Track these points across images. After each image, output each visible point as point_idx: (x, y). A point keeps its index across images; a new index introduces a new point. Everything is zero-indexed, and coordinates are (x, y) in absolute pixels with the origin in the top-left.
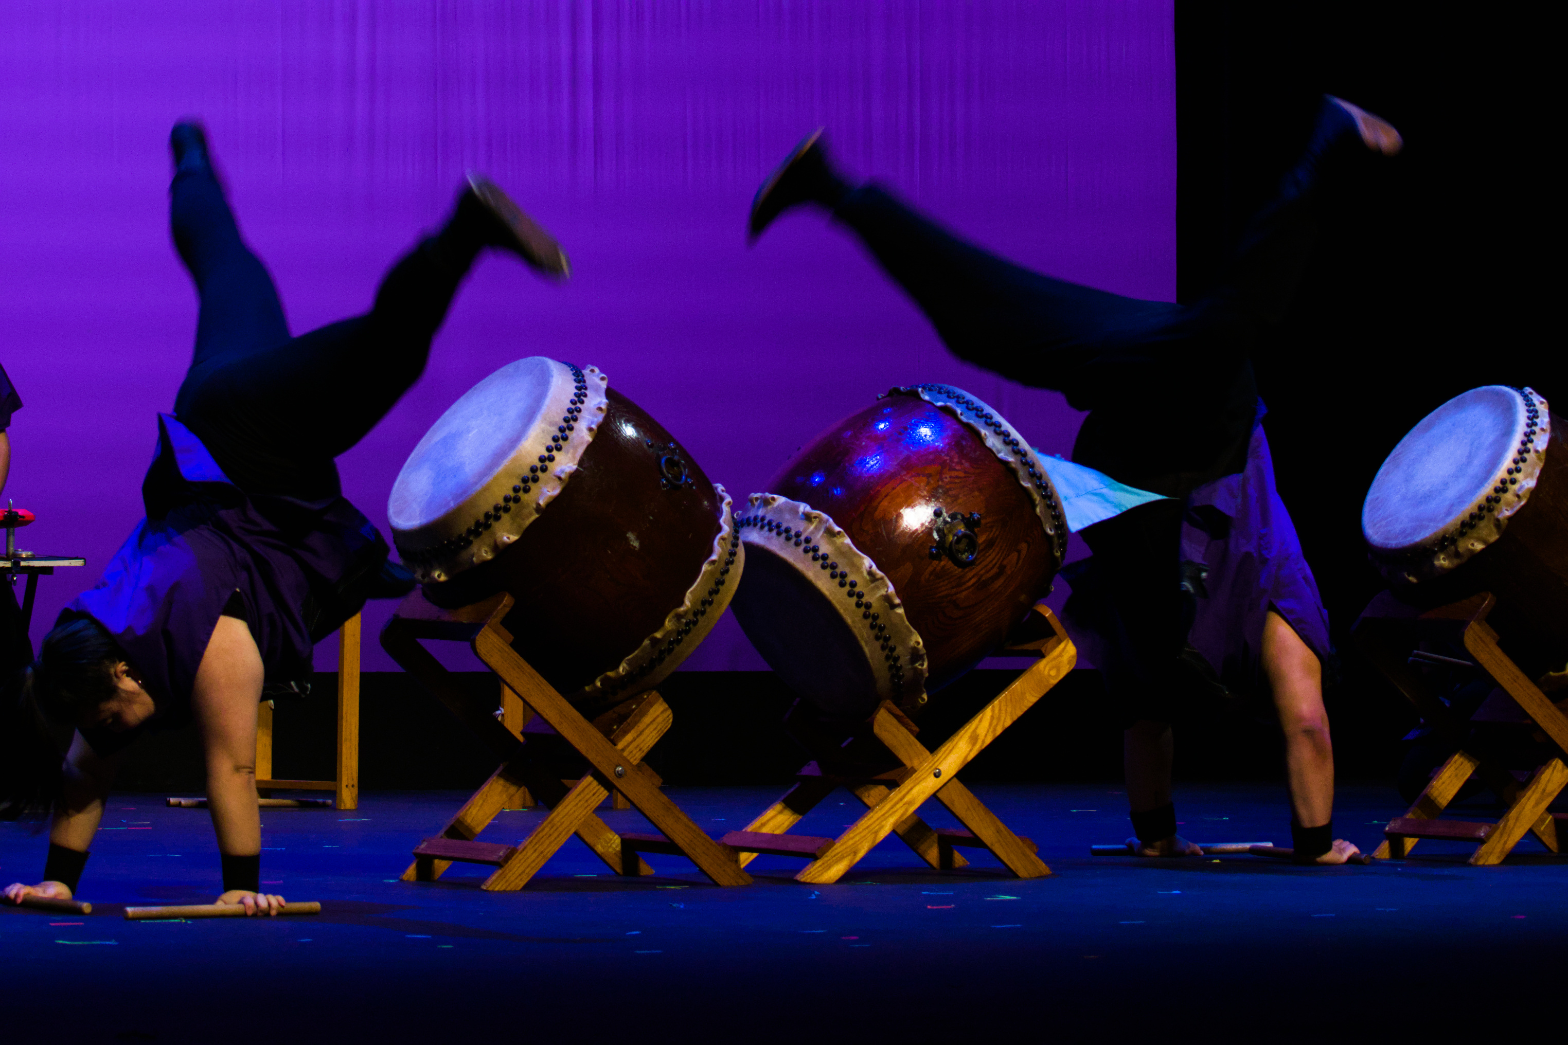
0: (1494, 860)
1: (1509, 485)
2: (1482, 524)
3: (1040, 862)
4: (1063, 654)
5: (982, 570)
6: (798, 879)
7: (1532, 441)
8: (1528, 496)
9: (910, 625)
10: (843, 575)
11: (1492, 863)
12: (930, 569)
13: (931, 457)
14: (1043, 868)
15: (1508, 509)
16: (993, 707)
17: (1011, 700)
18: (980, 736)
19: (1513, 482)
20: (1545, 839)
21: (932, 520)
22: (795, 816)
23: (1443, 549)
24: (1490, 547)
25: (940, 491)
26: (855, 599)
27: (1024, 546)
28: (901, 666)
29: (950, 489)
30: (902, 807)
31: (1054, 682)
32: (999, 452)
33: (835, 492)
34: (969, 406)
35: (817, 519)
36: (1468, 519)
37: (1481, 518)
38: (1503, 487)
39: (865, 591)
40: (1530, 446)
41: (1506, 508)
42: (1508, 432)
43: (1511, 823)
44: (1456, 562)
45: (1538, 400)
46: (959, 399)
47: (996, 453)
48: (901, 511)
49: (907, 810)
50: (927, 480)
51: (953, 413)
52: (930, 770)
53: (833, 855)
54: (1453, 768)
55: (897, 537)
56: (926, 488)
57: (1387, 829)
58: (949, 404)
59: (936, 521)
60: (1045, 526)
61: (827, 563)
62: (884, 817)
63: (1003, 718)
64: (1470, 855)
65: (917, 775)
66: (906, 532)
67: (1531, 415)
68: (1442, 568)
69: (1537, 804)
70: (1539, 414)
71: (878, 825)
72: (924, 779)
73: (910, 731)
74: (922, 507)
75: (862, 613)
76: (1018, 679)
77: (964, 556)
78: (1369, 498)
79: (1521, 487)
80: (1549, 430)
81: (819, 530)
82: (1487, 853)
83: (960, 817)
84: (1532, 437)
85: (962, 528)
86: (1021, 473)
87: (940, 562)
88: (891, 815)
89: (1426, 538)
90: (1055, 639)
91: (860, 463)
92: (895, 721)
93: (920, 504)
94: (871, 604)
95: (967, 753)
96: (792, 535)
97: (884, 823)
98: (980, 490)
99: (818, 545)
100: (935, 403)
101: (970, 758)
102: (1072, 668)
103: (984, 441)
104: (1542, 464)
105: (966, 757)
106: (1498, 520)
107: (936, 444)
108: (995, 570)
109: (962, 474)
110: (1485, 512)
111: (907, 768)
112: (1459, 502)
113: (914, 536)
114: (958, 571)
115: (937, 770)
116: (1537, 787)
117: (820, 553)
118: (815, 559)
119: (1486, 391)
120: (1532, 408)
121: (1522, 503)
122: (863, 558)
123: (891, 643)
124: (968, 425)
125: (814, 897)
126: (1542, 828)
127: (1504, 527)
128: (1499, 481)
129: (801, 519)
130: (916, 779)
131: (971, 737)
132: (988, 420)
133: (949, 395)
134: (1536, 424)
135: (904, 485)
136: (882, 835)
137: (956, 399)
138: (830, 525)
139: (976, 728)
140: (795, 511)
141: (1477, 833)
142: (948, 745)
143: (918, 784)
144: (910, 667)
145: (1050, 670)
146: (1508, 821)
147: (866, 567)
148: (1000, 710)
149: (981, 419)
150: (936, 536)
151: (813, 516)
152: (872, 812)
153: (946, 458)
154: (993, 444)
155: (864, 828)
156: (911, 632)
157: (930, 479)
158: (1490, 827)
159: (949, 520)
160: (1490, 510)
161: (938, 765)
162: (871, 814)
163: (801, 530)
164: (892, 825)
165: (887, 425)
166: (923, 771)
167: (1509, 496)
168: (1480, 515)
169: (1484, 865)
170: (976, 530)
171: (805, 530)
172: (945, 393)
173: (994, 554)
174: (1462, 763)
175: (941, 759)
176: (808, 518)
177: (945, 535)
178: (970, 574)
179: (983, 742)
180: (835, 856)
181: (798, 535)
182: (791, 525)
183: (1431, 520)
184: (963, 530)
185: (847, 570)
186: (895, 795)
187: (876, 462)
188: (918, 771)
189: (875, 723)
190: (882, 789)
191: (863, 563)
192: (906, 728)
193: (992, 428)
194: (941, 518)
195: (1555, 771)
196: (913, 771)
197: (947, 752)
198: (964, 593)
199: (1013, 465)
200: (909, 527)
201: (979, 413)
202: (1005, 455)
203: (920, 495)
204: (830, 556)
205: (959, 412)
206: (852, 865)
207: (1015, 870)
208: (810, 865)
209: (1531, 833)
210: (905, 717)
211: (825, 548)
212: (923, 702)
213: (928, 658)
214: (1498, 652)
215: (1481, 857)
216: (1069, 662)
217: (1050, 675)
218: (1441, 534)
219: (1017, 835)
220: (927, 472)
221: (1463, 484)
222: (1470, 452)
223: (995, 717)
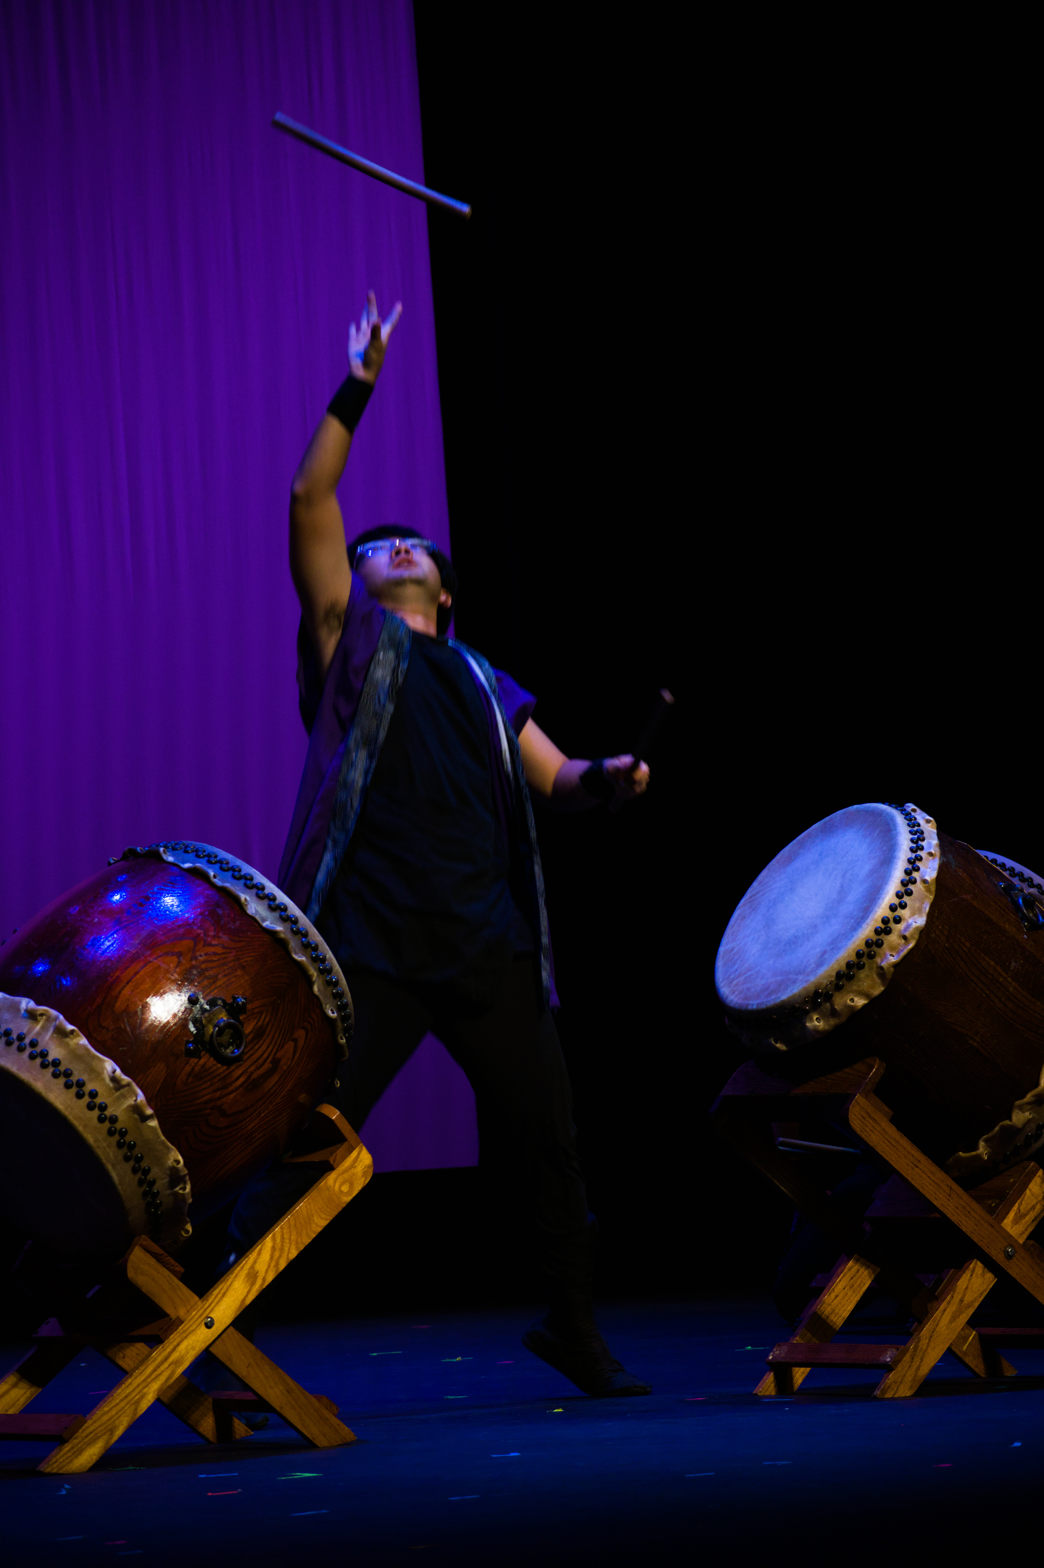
0: (905, 1391)
1: (892, 925)
2: (862, 974)
3: (343, 1426)
4: (356, 1164)
5: (250, 1066)
6: (42, 1470)
7: (918, 869)
8: (917, 936)
9: (166, 1141)
10: (80, 1084)
11: (903, 1395)
12: (188, 1069)
13: (181, 931)
14: (347, 1433)
15: (894, 954)
16: (274, 1236)
17: (295, 1226)
18: (259, 1273)
19: (898, 920)
20: (967, 1360)
21: (186, 1009)
22: (33, 1389)
23: (816, 1007)
24: (873, 1002)
25: (195, 972)
26: (96, 1112)
27: (300, 1034)
28: (158, 1192)
29: (206, 970)
30: (167, 1368)
31: (348, 1199)
32: (264, 920)
33: (64, 983)
34: (223, 866)
35: (44, 1017)
36: (844, 968)
37: (860, 967)
38: (886, 928)
39: (107, 1101)
40: (915, 875)
41: (890, 954)
42: (888, 860)
43: (924, 1343)
44: (833, 1022)
45: (923, 818)
46: (210, 859)
47: (261, 923)
48: (148, 1000)
49: (173, 1372)
50: (177, 959)
51: (205, 876)
52: (200, 1320)
53: (84, 1435)
54: (847, 1277)
55: (144, 1032)
56: (177, 969)
57: (771, 1357)
58: (198, 865)
59: (191, 1010)
60: (326, 1008)
61: (59, 1070)
62: (146, 1383)
63: (286, 1249)
64: (875, 1386)
65: (184, 1326)
66: (155, 1025)
67: (916, 837)
68: (816, 1030)
69: (954, 1318)
70: (925, 835)
71: (139, 1392)
72: (193, 1331)
73: (172, 1273)
74: (173, 993)
75: (107, 1129)
76: (302, 1199)
77: (228, 1051)
78: (722, 949)
79: (908, 926)
80: (938, 854)
81: (47, 1030)
82: (895, 1382)
83: (240, 1376)
84: (918, 863)
85: (224, 1017)
86: (293, 944)
87: (200, 1060)
88: (154, 1379)
89: (795, 995)
90: (345, 1145)
91: (93, 945)
92: (153, 1261)
93: (171, 990)
94: (116, 1117)
95: (245, 1294)
96: (13, 1039)
97: (146, 1390)
98: (243, 968)
99: (47, 1049)
100: (182, 865)
101: (248, 1301)
102: (367, 1181)
103: (245, 907)
104: (932, 897)
105: (244, 1299)
106: (881, 968)
107: (186, 915)
108: (267, 1065)
109: (219, 950)
110: (864, 960)
111: (171, 1319)
112: (833, 949)
113: (165, 1030)
114: (221, 1069)
115: (209, 1319)
116: (952, 1297)
117: (50, 1058)
118: (44, 1066)
119: (858, 811)
120: (916, 828)
121: (911, 946)
122: (103, 1061)
123: (144, 1164)
124: (223, 890)
125: (64, 1492)
126: (965, 1348)
127: (889, 976)
128: (880, 919)
129: (24, 1017)
130: (184, 1332)
131: (248, 1275)
132: (248, 882)
133: (197, 854)
134: (922, 848)
135: (148, 968)
136: (145, 1405)
137: (206, 859)
138: (60, 1023)
139: (255, 1262)
140: (16, 1008)
141: (881, 1358)
142: (221, 1287)
143: (186, 1338)
144: (169, 1192)
145: (341, 1186)
146: (919, 1340)
147: (107, 1072)
148: (283, 1238)
149: (240, 881)
150: (192, 1028)
151: (39, 1013)
152: (130, 1377)
153: (199, 931)
154: (256, 911)
155: (121, 1398)
156: (168, 1148)
157: (181, 958)
158: (898, 1349)
159: (207, 1007)
160: (871, 957)
161: (209, 1313)
162: (130, 1381)
163: (25, 1031)
164: (156, 1393)
165: (124, 895)
166: (192, 1322)
167: (893, 938)
168: (859, 963)
169: (892, 1398)
170: (241, 1018)
171: (30, 1031)
172: (192, 852)
173: (264, 1047)
174: (858, 1271)
175: (213, 1305)
176: (32, 1016)
177: (203, 1026)
178: (239, 1072)
179: (264, 1280)
180: (86, 1437)
181: (21, 1038)
182: (11, 1026)
183: (799, 973)
184: (225, 1019)
185: (85, 1077)
186: (158, 1355)
187: (112, 941)
188: (186, 1322)
189: (129, 1265)
190: (141, 1347)
191: (104, 1068)
192: (167, 1268)
193: (254, 891)
194: (198, 1006)
195: (974, 1276)
196: (180, 1322)
197: (220, 1296)
198: (232, 1096)
199: (282, 936)
200: (158, 1019)
201: (236, 873)
202: (271, 924)
203: (169, 979)
204: (63, 1062)
205: (212, 874)
206: (108, 1447)
207: (311, 1438)
208: (56, 1451)
209: (950, 1355)
210: (166, 1255)
211: (55, 1052)
212: (187, 1235)
213: (190, 1179)
214: (892, 1131)
215: (889, 1387)
216: (365, 1174)
217: (342, 1192)
218: (813, 989)
219: (311, 1393)
220: (176, 950)
221: (835, 927)
222: (842, 887)
223: (277, 1247)
